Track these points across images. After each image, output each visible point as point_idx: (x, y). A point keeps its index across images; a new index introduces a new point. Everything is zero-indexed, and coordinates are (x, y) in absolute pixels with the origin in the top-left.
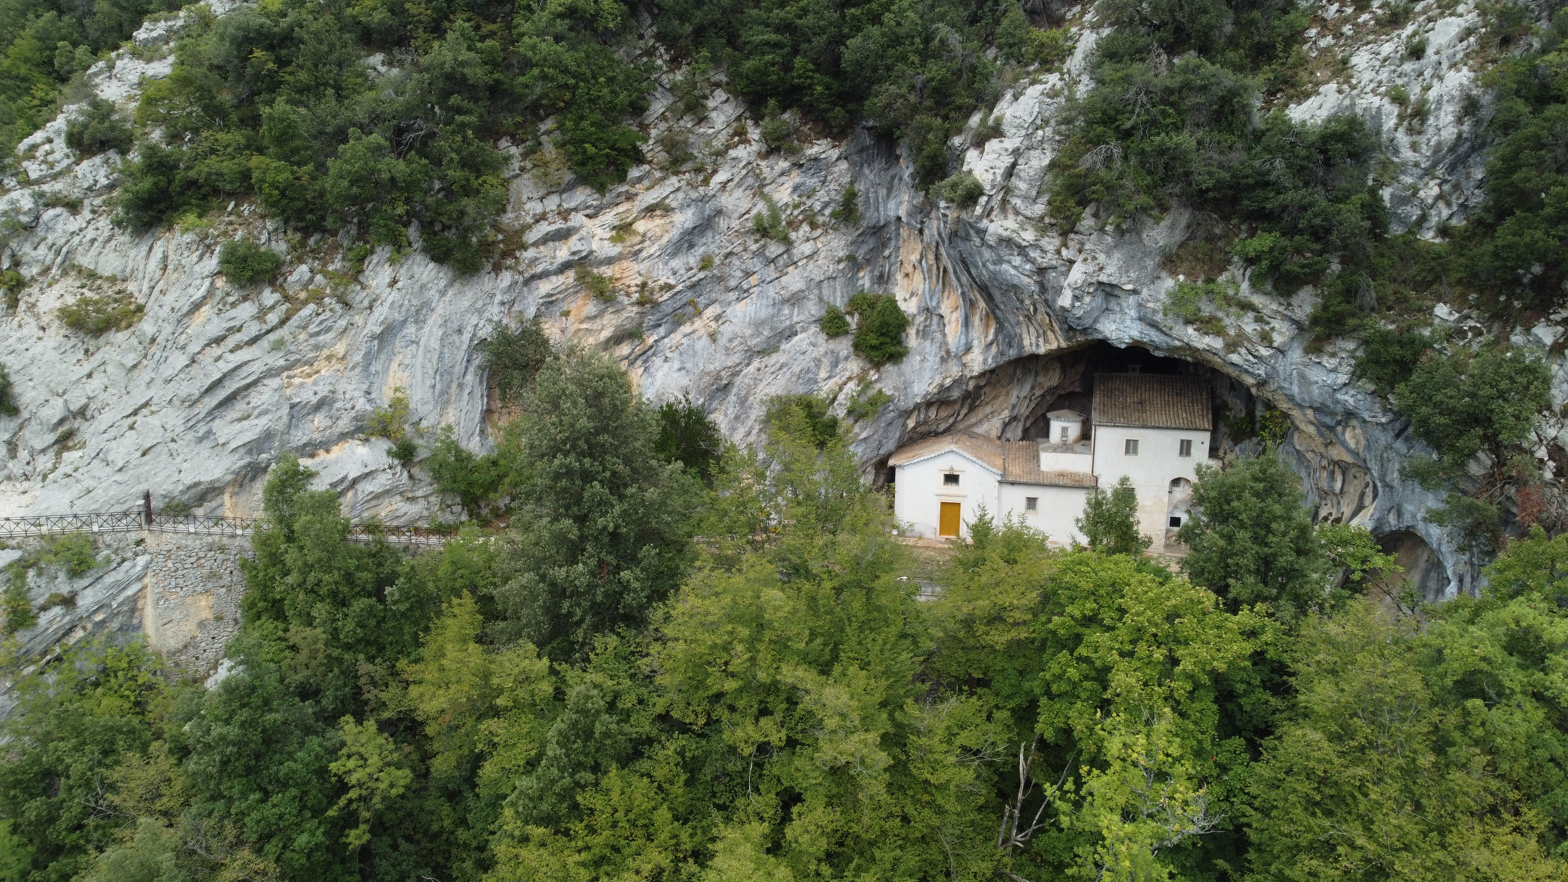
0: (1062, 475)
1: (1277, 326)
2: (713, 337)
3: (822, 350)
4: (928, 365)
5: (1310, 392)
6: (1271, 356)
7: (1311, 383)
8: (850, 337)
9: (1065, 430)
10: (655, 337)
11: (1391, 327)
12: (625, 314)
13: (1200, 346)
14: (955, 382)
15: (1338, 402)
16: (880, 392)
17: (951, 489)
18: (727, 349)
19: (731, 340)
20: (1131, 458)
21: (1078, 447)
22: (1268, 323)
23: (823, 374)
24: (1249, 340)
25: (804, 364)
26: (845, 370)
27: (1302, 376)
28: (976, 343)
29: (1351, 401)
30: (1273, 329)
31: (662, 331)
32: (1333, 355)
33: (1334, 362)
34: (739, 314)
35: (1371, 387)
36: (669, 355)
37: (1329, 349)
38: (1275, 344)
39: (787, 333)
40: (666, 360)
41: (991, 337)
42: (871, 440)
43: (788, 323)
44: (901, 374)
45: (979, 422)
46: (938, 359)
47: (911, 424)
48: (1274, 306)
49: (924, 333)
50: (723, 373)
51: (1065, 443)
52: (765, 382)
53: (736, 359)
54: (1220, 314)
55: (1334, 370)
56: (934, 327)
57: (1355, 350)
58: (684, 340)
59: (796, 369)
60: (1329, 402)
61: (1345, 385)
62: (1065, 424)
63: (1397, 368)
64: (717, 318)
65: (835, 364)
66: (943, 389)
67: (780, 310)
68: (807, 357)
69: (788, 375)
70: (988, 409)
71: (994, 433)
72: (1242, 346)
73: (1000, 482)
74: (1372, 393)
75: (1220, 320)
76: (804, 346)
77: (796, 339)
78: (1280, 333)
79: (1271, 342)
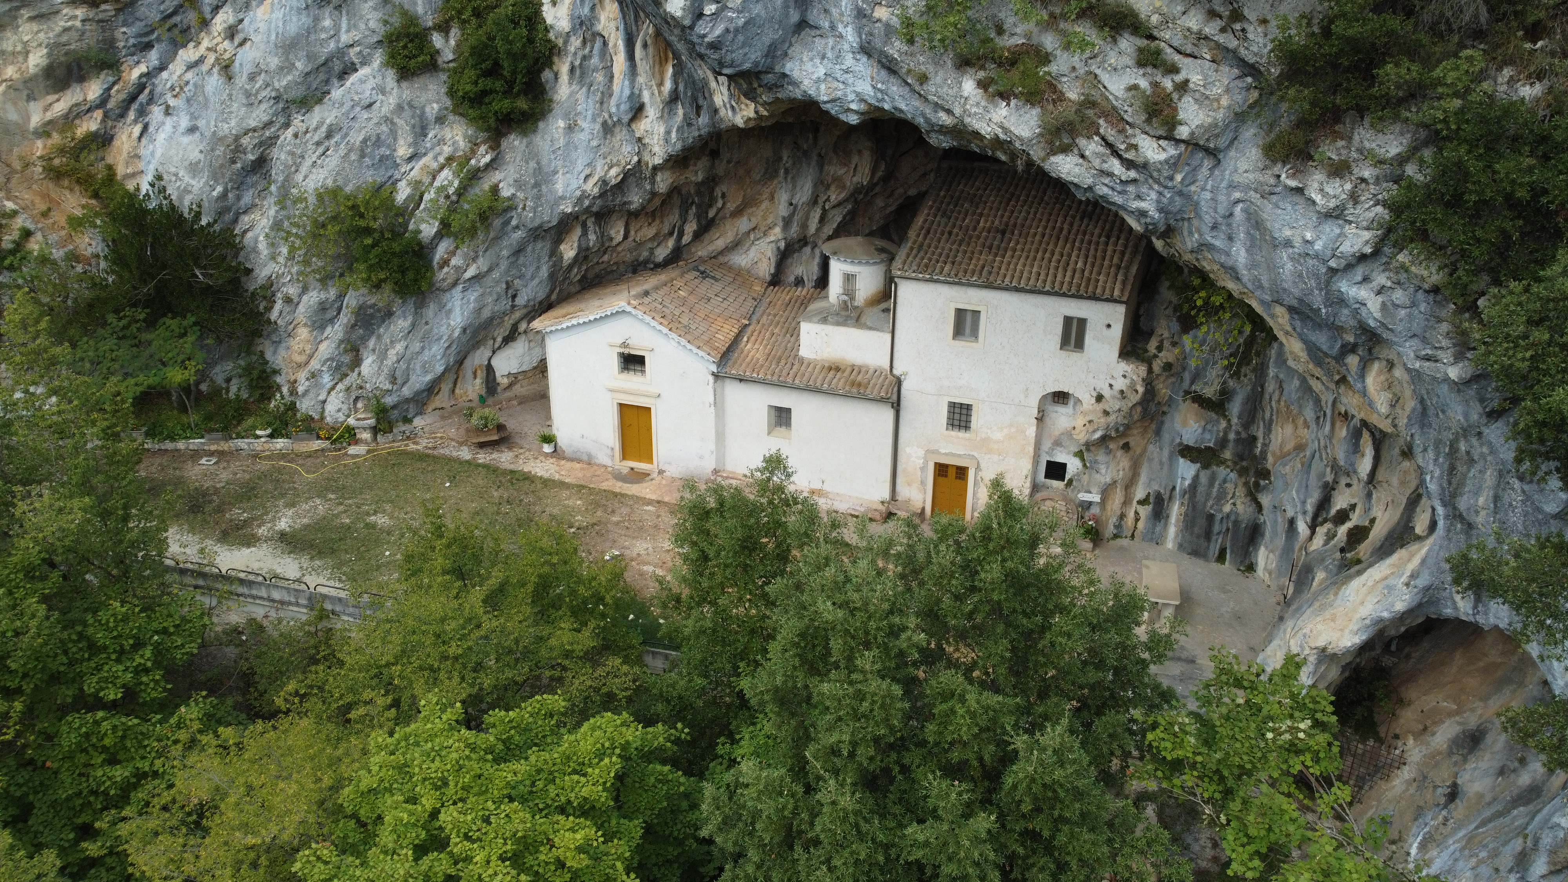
0: (835, 368)
1: (1196, 79)
2: (226, 69)
3: (392, 100)
4: (581, 137)
5: (1273, 268)
6: (1174, 164)
7: (1275, 244)
8: (443, 77)
9: (849, 278)
10: (143, 68)
11: (1528, 91)
12: (62, 23)
13: (986, 129)
14: (627, 175)
15: (1342, 301)
16: (495, 190)
17: (631, 381)
18: (248, 95)
19: (252, 78)
20: (961, 345)
21: (873, 315)
22: (1173, 69)
23: (403, 150)
24: (1114, 116)
25: (370, 129)
26: (441, 142)
27: (1256, 223)
28: (646, 97)
29: (1374, 305)
30: (1183, 87)
31: (154, 57)
32: (1339, 170)
33: (1339, 189)
34: (263, 26)
35: (1433, 275)
36: (172, 102)
37: (1331, 150)
38: (1183, 132)
39: (337, 66)
40: (168, 111)
41: (668, 85)
42: (488, 281)
43: (332, 45)
44: (532, 155)
45: (735, 245)
46: (598, 126)
47: (569, 251)
48: (1194, 21)
49: (579, 73)
50: (245, 141)
51: (845, 306)
52: (308, 162)
53: (260, 114)
54: (1049, 42)
55: (1336, 214)
56: (595, 61)
57: (1402, 160)
58: (189, 76)
59: (356, 138)
60: (1317, 300)
61: (1363, 258)
62: (850, 268)
63: (1513, 226)
64: (231, 32)
65: (421, 131)
66: (608, 191)
67: (317, 20)
68: (375, 114)
69: (342, 151)
70: (743, 224)
71: (766, 269)
72: (1093, 131)
73: (716, 376)
74: (1435, 290)
75: (1045, 58)
76: (367, 93)
77: (353, 78)
78: (1203, 100)
79: (1172, 123)
